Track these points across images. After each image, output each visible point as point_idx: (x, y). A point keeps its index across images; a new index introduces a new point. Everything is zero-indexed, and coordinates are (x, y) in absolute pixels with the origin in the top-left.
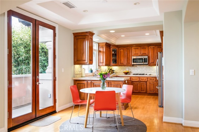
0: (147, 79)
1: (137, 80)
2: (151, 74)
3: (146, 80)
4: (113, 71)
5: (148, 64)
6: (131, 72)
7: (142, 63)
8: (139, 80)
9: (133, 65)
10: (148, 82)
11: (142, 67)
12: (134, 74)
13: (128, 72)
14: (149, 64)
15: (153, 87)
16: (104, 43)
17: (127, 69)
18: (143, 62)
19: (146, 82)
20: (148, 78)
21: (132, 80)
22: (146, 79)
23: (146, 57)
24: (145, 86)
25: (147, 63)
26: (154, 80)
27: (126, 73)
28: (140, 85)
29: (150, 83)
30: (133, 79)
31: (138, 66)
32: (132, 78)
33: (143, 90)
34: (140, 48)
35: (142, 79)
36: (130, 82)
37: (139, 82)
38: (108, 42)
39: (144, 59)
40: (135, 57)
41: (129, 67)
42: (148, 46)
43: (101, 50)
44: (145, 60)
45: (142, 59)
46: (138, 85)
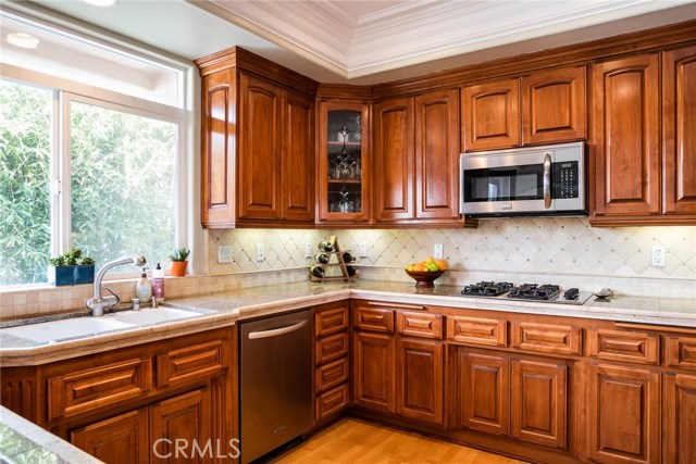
0: (574, 340)
1: (493, 341)
2: (616, 287)
3: (567, 349)
5: (585, 213)
6: (459, 269)
7: (539, 205)
8: (503, 341)
9: (472, 221)
10: (581, 365)
11: (540, 231)
12: (474, 291)
13: (433, 268)
14: (594, 213)
15: (635, 420)
16: (226, 53)
17: (436, 250)
18: (540, 197)
19: (568, 364)
20: (583, 333)
21: (450, 334)
22: (565, 341)
23: (573, 153)
24: (558, 392)
25: (577, 203)
26: (640, 349)
27: (426, 279)
28: (516, 381)
29: (601, 376)
30: (458, 331)
31: (511, 228)
32: (451, 318)
33: (538, 421)
34: (521, 89)
35: (531, 338)
36: (438, 345)
37: (510, 351)
38: (254, 44)
39: (556, 168)
40: (482, 161)
41: (448, 233)
42: (589, 68)
43: (218, 111)
44: (560, 179)
45: (537, 170)
46: (501, 380)
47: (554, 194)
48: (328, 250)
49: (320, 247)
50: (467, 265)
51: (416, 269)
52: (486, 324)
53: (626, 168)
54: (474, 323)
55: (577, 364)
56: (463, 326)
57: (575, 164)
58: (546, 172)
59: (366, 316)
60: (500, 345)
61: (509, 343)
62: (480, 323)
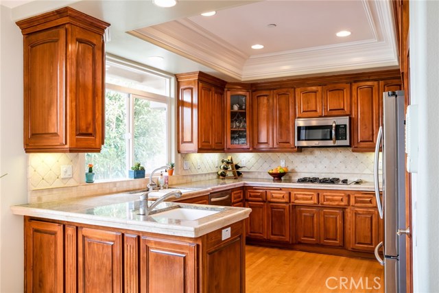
0: (345, 199)
1: (311, 202)
2: (363, 178)
3: (343, 203)
4: (237, 167)
5: (350, 146)
6: (293, 171)
7: (330, 143)
8: (316, 202)
9: (300, 149)
10: (348, 210)
11: (331, 154)
12: (304, 180)
13: (282, 171)
14: (355, 146)
15: (369, 230)
17: (282, 162)
18: (331, 139)
19: (343, 209)
20: (349, 196)
21: (292, 200)
22: (342, 200)
23: (344, 121)
24: (339, 222)
25: (347, 142)
27: (278, 176)
28: (322, 219)
29: (356, 213)
30: (296, 199)
31: (317, 152)
32: (293, 193)
33: (331, 235)
34: (322, 90)
35: (328, 200)
36: (287, 206)
37: (319, 206)
39: (337, 127)
41: (287, 154)
42: (351, 84)
43: (187, 98)
44: (340, 132)
45: (331, 127)
46: (315, 219)
47: (337, 138)
48: (228, 163)
49: (223, 162)
50: (297, 170)
51: (274, 172)
52: (309, 195)
53: (366, 128)
54: (304, 194)
55: (347, 210)
56: (298, 196)
57: (345, 125)
58: (334, 128)
59: (252, 194)
60: (314, 204)
61: (318, 202)
62: (306, 195)
